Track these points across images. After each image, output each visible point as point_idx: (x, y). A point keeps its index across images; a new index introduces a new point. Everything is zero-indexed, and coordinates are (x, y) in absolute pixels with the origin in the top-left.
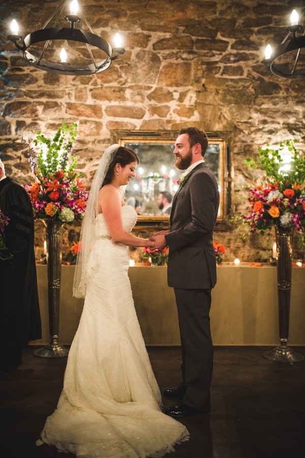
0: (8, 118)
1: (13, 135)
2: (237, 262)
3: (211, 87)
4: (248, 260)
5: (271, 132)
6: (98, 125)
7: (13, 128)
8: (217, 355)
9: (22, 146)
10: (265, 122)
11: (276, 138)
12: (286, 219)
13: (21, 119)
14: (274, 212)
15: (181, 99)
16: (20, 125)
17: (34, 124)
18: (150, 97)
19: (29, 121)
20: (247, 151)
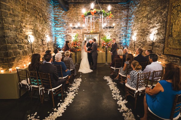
0: (67, 31)
1: (68, 34)
2: (101, 51)
3: (97, 26)
4: (103, 51)
5: (106, 32)
6: (80, 32)
7: (68, 32)
8: (97, 64)
9: (69, 35)
10: (105, 31)
11: (107, 33)
12: (106, 47)
13: (69, 31)
14: (105, 46)
15: (93, 28)
16: (69, 32)
17: (71, 32)
18: (88, 27)
19: (70, 32)
20: (102, 35)
